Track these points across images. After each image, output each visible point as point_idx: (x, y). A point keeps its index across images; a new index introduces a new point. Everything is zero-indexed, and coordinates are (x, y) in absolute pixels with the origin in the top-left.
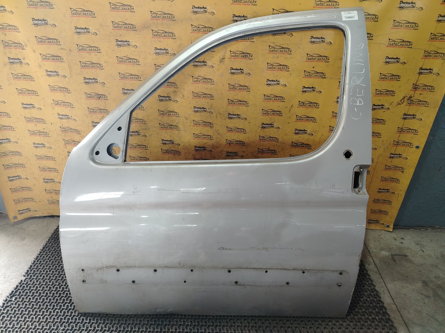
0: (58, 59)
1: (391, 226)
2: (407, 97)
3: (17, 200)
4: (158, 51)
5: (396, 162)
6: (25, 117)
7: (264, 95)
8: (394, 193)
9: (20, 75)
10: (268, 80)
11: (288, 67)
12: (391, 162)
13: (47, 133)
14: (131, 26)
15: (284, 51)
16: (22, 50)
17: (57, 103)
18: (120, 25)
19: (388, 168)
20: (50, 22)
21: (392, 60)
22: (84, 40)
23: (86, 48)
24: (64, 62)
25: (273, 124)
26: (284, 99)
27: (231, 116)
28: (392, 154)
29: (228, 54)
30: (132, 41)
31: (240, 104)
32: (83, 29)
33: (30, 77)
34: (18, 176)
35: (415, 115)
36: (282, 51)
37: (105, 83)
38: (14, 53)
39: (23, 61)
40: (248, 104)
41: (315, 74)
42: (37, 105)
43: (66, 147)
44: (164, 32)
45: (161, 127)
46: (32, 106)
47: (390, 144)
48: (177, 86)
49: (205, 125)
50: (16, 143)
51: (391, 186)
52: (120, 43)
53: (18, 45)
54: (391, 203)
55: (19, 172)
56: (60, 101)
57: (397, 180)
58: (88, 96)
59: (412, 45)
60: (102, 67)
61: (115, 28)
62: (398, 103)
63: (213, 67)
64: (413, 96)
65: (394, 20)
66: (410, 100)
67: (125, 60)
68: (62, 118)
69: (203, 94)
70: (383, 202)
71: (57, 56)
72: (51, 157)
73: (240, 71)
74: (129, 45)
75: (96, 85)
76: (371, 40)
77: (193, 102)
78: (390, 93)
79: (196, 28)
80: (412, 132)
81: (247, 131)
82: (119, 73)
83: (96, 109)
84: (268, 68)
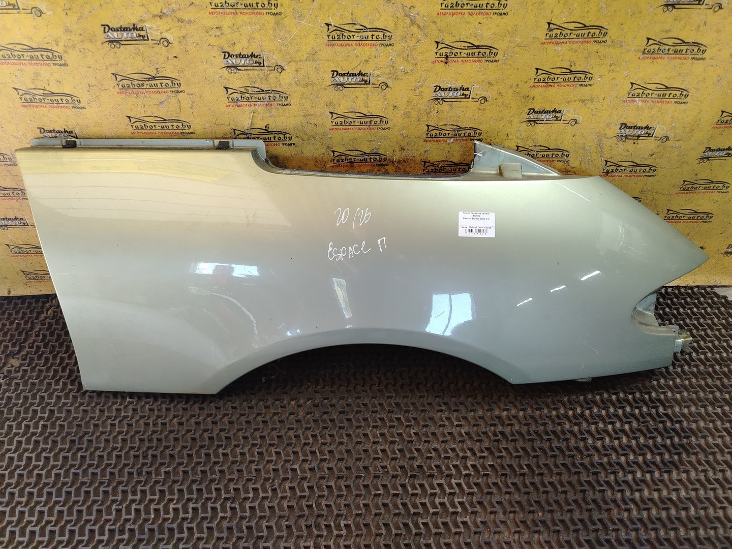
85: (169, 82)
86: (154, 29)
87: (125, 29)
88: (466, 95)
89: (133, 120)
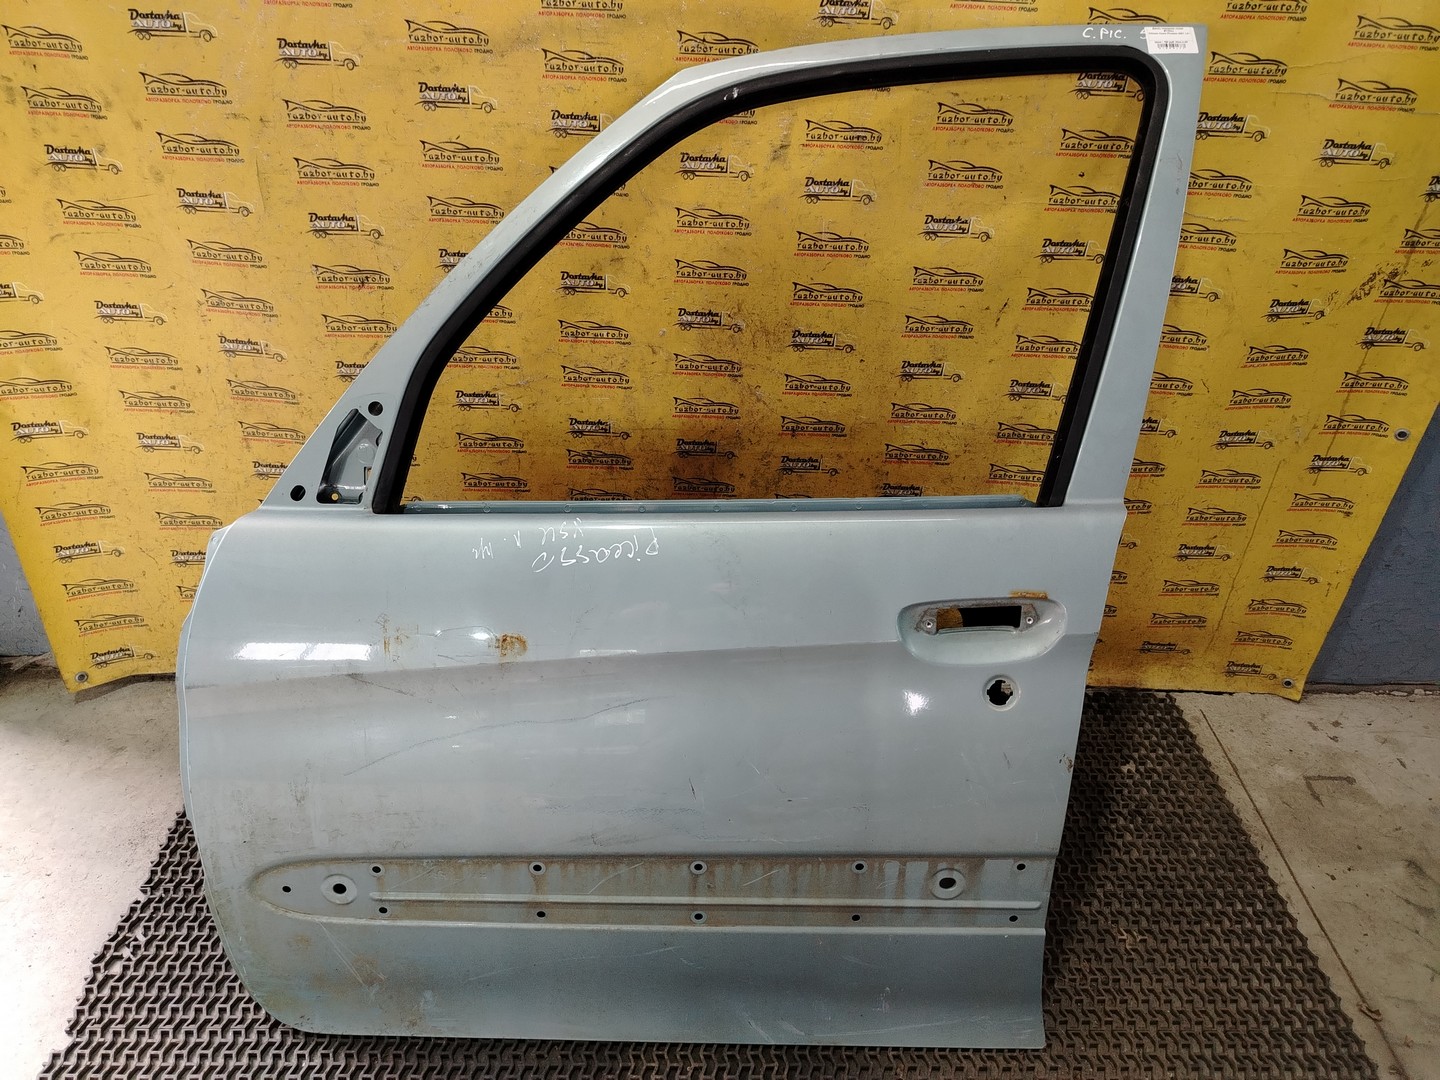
0: (222, 151)
1: (1297, 685)
2: (1383, 272)
3: (89, 621)
4: (562, 122)
5: (1332, 482)
6: (108, 348)
7: (916, 268)
8: (1316, 581)
9: (89, 205)
10: (931, 218)
11: (997, 174)
12: (1314, 484)
13: (185, 402)
14: (472, 36)
15: (986, 122)
16: (94, 120)
17: (218, 302)
18: (433, 34)
19: (1302, 503)
20: (192, 20)
21: (1347, 151)
22: (311, 83)
23: (316, 113)
24: (242, 160)
25: (939, 366)
26: (981, 283)
27: (801, 341)
28: (1320, 458)
29: (799, 134)
30: (476, 91)
31: (835, 298)
32: (306, 46)
33: (123, 214)
34: (87, 545)
35: (1403, 333)
36: (983, 121)
37: (383, 232)
38: (67, 130)
39: (97, 158)
40: (860, 299)
41: (1085, 199)
42: (149, 309)
43: (248, 447)
44: (586, 56)
45: (570, 379)
46: (132, 310)
47: (1315, 427)
48: (625, 239)
49: (715, 369)
50: (80, 435)
51: (1307, 558)
52: (432, 94)
53: (80, 104)
54: (1304, 612)
55: (89, 530)
56: (229, 296)
57: (1326, 540)
58: (326, 275)
59: (1414, 100)
60: (373, 176)
61: (416, 45)
62: (1354, 294)
63: (748, 176)
64: (1401, 270)
65: (1361, 18)
66: (1393, 286)
67: (451, 154)
68: (233, 352)
69: (711, 268)
70: (1277, 609)
71: (219, 142)
72: (200, 479)
73: (838, 189)
74: (465, 101)
75: (351, 237)
76: (1278, 82)
77: (678, 294)
78: (1332, 261)
79: (693, 44)
80: (1388, 386)
81: (855, 385)
82: (430, 198)
83: (352, 319)
84: (932, 177)
85: (513, 443)
86: (505, 397)
87: (478, 395)
88: (815, 467)
89: (467, 477)
